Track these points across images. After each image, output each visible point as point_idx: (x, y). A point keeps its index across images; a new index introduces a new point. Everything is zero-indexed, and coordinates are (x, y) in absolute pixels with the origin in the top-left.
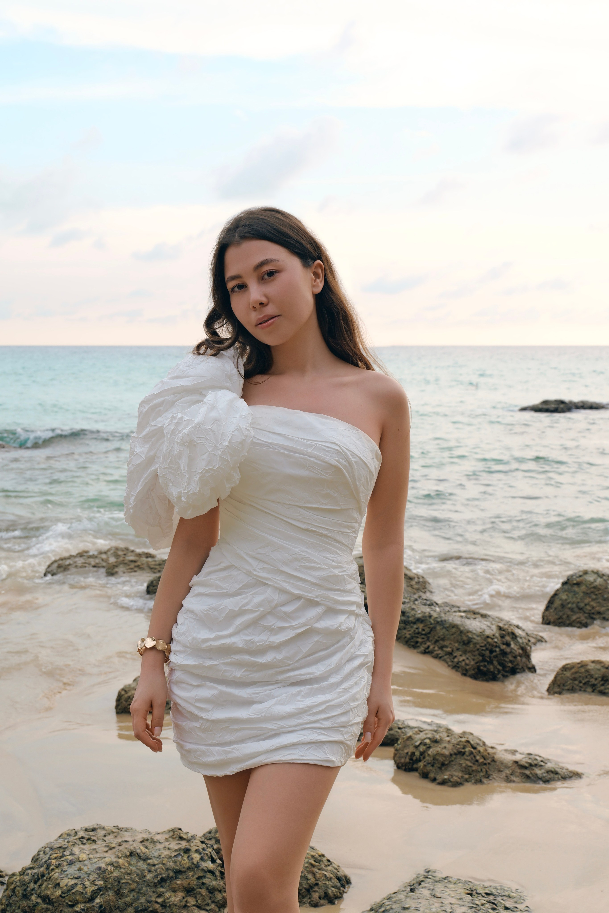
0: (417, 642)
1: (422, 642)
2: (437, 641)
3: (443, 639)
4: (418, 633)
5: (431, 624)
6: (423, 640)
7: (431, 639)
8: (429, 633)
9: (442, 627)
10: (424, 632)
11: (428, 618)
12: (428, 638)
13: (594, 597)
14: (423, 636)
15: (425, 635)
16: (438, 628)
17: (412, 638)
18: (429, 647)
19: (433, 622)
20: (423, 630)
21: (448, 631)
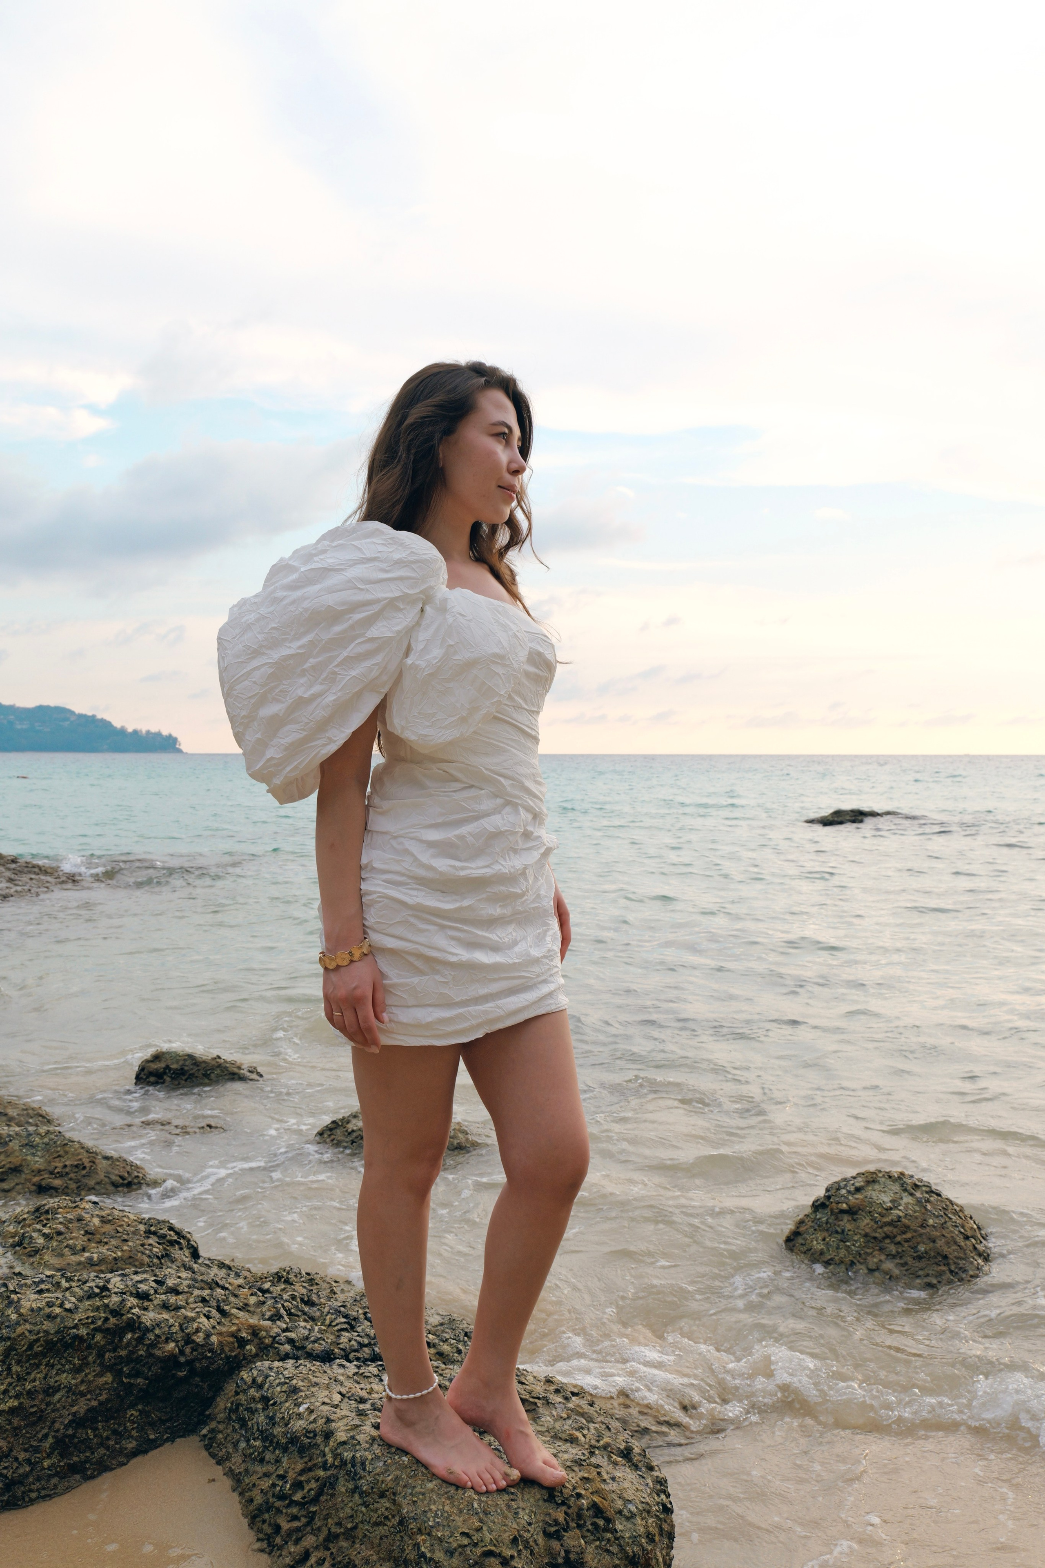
0: (277, 1528)
1: (290, 1533)
2: (332, 1537)
3: (350, 1535)
4: (282, 1497)
5: (325, 1466)
6: (296, 1524)
7: (318, 1523)
8: (315, 1500)
9: (351, 1486)
10: (298, 1497)
11: (319, 1439)
12: (311, 1517)
13: (893, 1249)
14: (294, 1510)
15: (301, 1505)
16: (343, 1486)
17: (267, 1507)
18: (306, 1555)
19: (330, 1458)
20: (298, 1485)
21: (365, 1504)
